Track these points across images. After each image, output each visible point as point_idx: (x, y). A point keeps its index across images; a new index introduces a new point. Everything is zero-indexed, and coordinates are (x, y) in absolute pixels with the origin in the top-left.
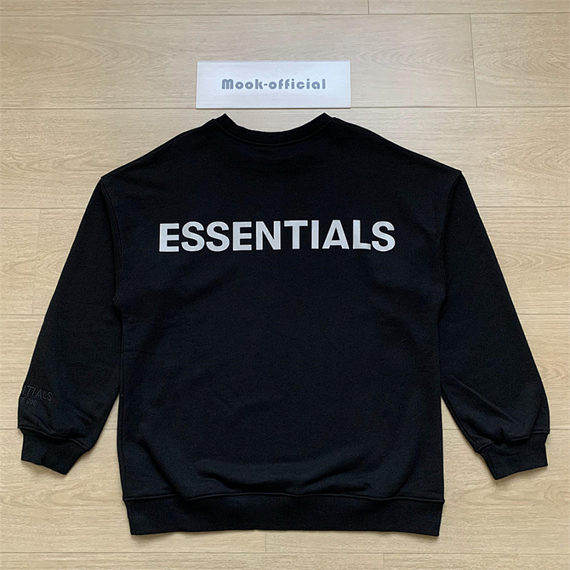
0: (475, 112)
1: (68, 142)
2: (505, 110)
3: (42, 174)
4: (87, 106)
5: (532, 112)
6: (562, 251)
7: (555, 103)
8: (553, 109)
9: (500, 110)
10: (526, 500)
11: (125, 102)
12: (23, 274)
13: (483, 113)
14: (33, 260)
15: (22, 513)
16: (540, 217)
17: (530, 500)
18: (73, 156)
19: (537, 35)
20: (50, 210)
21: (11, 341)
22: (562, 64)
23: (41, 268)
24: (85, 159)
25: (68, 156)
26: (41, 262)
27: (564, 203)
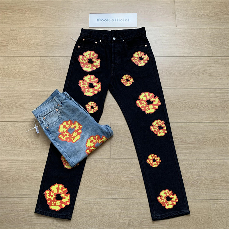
1: (49, 37)
3: (41, 46)
4: (55, 26)
5: (193, 29)
6: (203, 70)
7: (201, 26)
8: (200, 28)
9: (184, 28)
10: (192, 143)
11: (67, 25)
12: (35, 76)
13: (178, 29)
14: (38, 72)
15: (35, 147)
16: (196, 59)
17: (193, 143)
18: (51, 41)
19: (195, 6)
21: (31, 96)
22: (203, 14)
23: (41, 74)
24: (54, 42)
25: (49, 41)
26: (41, 72)
27: (204, 56)
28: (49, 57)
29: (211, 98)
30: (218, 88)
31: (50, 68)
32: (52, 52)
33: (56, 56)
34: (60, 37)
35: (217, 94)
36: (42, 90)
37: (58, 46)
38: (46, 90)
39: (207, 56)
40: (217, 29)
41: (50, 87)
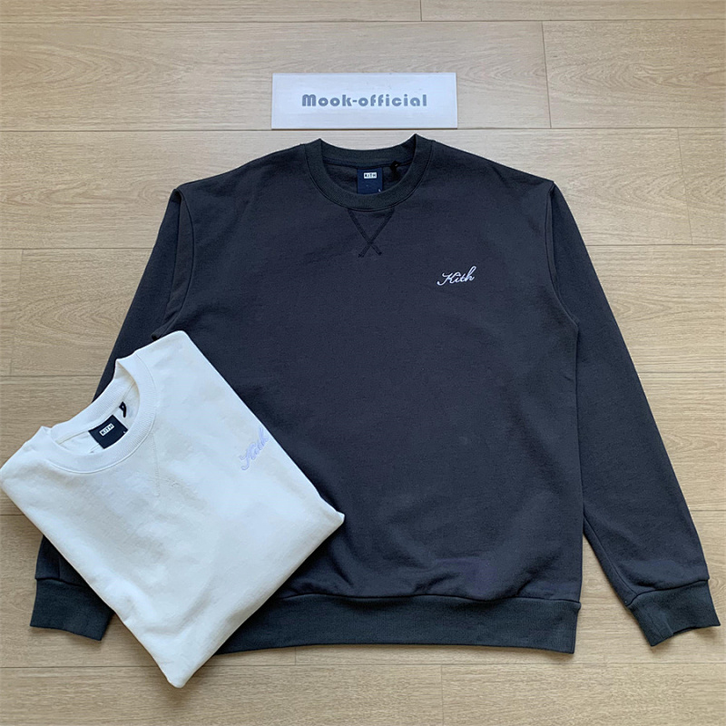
0: (550, 135)
1: (58, 170)
2: (585, 131)
3: (26, 208)
4: (82, 128)
5: (617, 134)
6: (656, 298)
7: (644, 125)
8: (642, 131)
9: (579, 132)
13: (558, 135)
14: (13, 311)
16: (628, 257)
18: (64, 187)
19: (622, 45)
20: (35, 251)
22: (651, 78)
23: (22, 319)
24: (78, 190)
25: (58, 187)
26: (22, 313)
27: (657, 241)
28: (55, 251)
29: (689, 409)
30: (713, 369)
31: (60, 293)
32: (67, 231)
33: (84, 245)
34: (100, 171)
35: (710, 394)
36: (25, 382)
37: (93, 206)
38: (43, 385)
39: (669, 242)
40: (706, 134)
41: (56, 373)
